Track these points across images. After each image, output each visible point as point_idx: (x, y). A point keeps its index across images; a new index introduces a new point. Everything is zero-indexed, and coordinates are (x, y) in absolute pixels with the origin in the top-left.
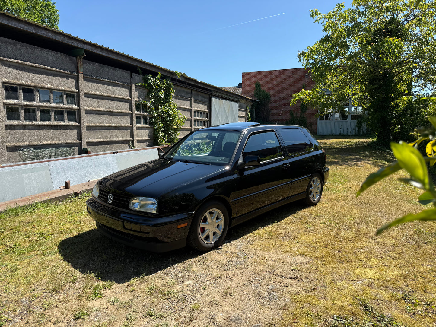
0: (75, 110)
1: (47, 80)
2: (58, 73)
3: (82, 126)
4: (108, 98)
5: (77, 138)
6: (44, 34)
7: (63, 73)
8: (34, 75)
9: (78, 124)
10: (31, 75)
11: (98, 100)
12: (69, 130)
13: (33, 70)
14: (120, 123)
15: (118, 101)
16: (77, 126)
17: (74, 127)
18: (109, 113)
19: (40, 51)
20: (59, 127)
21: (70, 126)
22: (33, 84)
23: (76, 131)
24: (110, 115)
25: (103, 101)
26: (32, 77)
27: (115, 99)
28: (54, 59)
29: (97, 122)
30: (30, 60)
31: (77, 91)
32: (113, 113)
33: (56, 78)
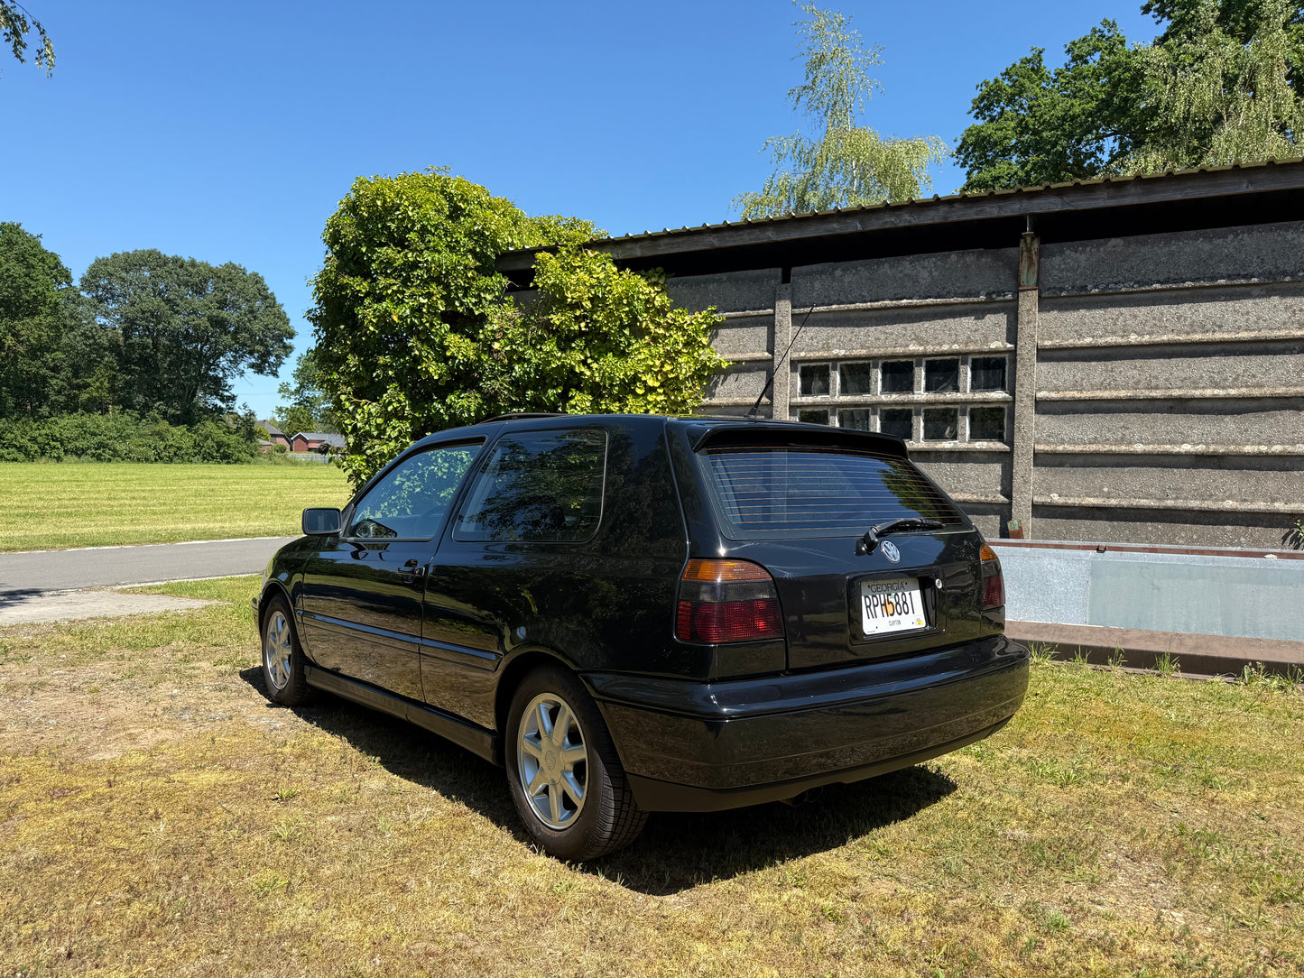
0: (1002, 406)
1: (909, 333)
2: (947, 309)
3: (1017, 451)
4: (1167, 349)
5: (999, 488)
6: (886, 223)
7: (965, 303)
8: (873, 329)
9: (1007, 448)
10: (862, 331)
11: (1109, 363)
12: (969, 465)
13: (871, 318)
14: (1234, 442)
15: (1227, 353)
16: (1001, 453)
17: (989, 456)
18: (1170, 404)
19: (891, 267)
20: (933, 455)
21: (974, 452)
22: (863, 352)
23: (997, 468)
24: (1171, 410)
25: (1138, 363)
26: (867, 335)
27: (1211, 348)
28: (935, 274)
29: (1096, 438)
30: (863, 297)
31: (1009, 346)
32: (1191, 404)
33: (938, 324)
